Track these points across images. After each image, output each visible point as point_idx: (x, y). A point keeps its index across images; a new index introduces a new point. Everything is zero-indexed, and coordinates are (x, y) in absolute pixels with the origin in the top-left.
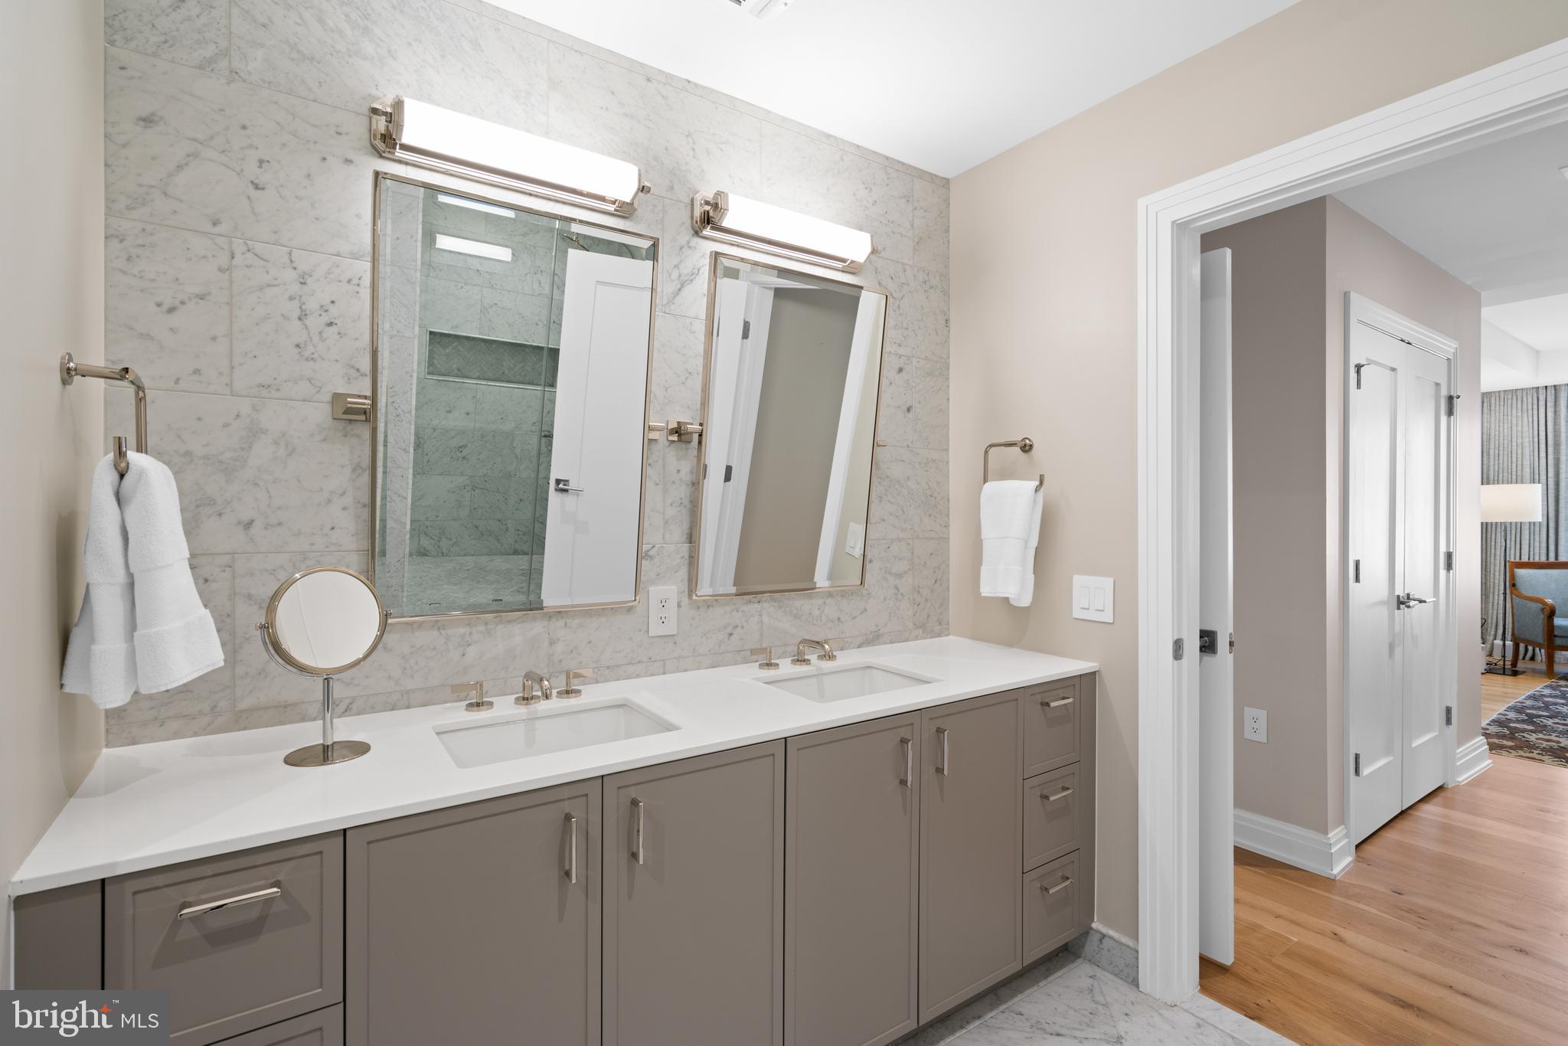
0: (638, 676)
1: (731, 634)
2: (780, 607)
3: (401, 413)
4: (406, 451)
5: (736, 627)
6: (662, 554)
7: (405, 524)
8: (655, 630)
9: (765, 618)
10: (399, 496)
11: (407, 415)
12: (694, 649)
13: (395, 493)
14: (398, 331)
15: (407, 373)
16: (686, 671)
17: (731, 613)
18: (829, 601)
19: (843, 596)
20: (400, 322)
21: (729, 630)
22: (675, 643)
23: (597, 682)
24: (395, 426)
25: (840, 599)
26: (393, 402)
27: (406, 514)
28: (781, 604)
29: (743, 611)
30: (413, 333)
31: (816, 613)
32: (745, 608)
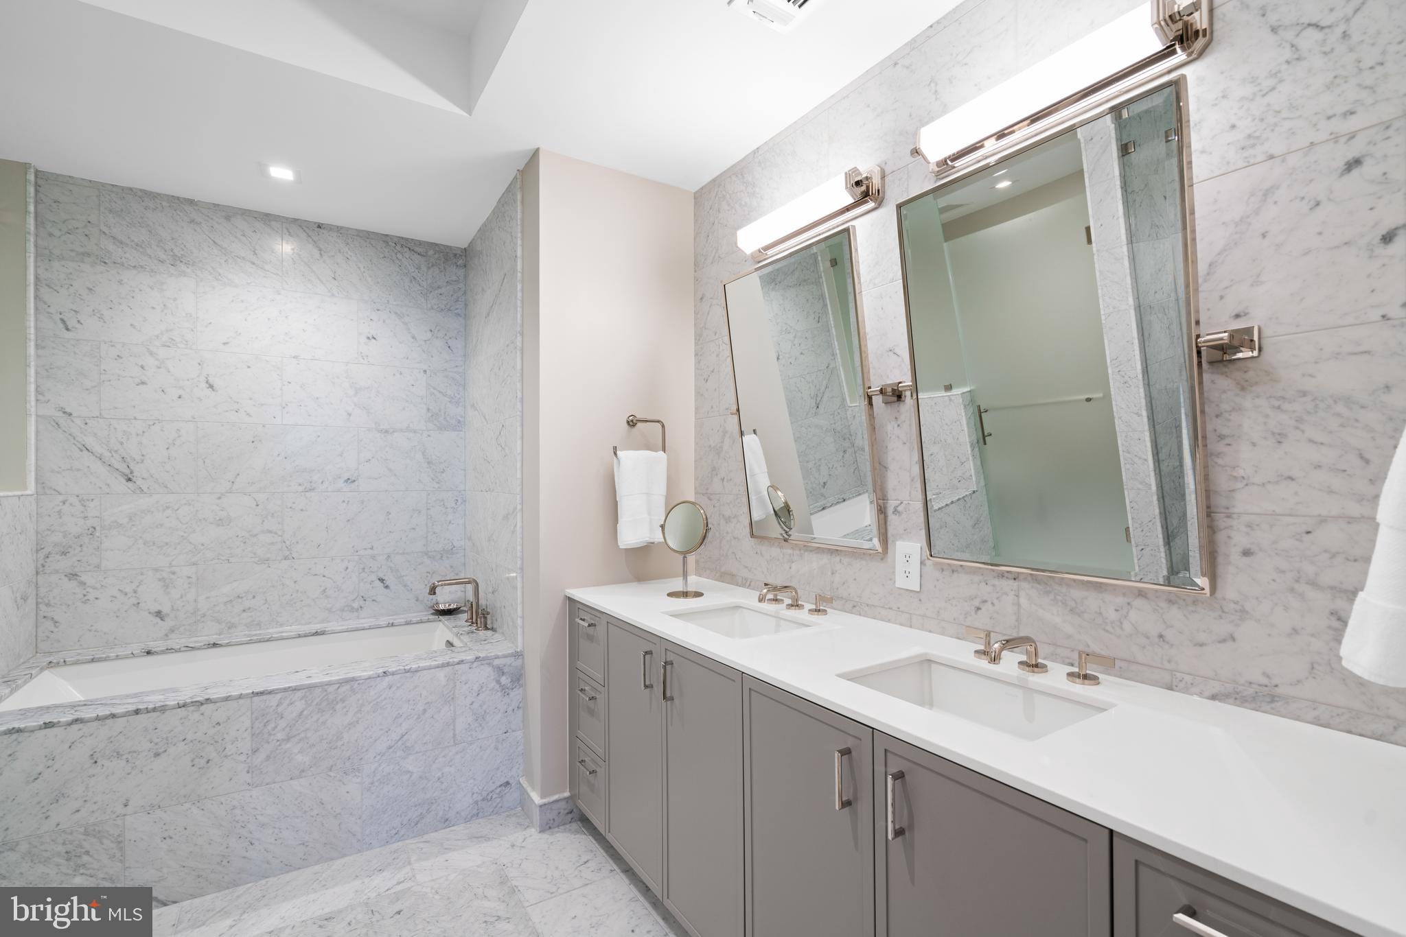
0: (889, 621)
1: (979, 609)
2: (1048, 593)
3: (1129, 379)
4: (1139, 415)
5: (985, 601)
6: (909, 510)
7: (1150, 485)
8: (901, 582)
9: (1023, 601)
10: (1140, 458)
11: (1134, 380)
12: (939, 612)
13: (1136, 456)
14: (1114, 308)
15: (1128, 342)
16: (930, 631)
17: (979, 584)
18: (1138, 602)
19: (1170, 601)
20: (1115, 299)
21: (977, 603)
22: (920, 600)
23: (860, 615)
24: (1124, 392)
25: (1163, 605)
26: (1119, 371)
27: (1149, 475)
28: (1048, 588)
29: (994, 586)
30: (1128, 304)
31: (1112, 615)
32: (996, 582)
